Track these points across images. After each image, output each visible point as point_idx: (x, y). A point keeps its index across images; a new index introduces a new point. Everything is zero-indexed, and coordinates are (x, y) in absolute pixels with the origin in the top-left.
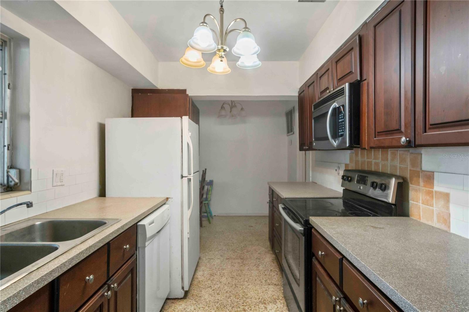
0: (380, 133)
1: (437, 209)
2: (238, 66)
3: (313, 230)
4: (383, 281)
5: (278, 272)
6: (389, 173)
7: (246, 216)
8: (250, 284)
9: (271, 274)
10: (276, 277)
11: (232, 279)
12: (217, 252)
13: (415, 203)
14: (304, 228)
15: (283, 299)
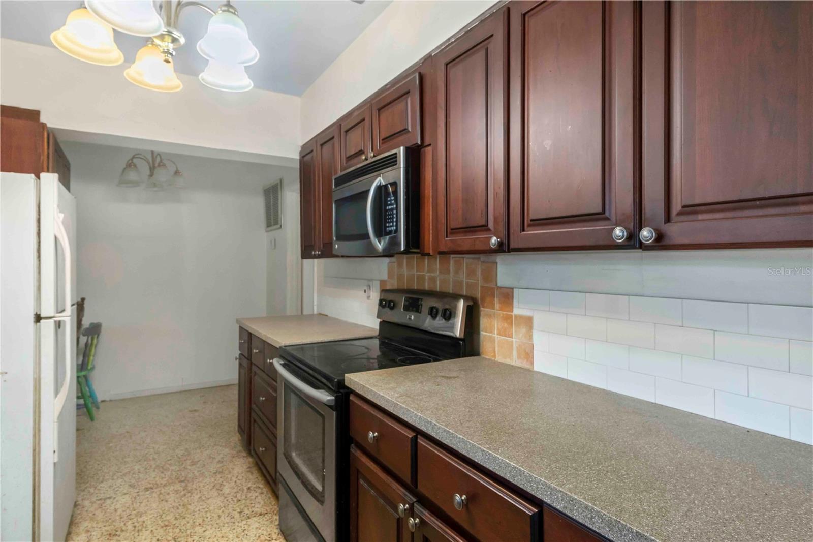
0: (455, 231)
1: (518, 340)
2: (203, 80)
3: (352, 398)
4: (499, 458)
5: (262, 490)
6: (451, 292)
7: (181, 392)
8: (208, 527)
9: (248, 496)
10: (260, 498)
11: (166, 530)
12: (120, 481)
13: (488, 334)
14: (336, 397)
15: (280, 536)
